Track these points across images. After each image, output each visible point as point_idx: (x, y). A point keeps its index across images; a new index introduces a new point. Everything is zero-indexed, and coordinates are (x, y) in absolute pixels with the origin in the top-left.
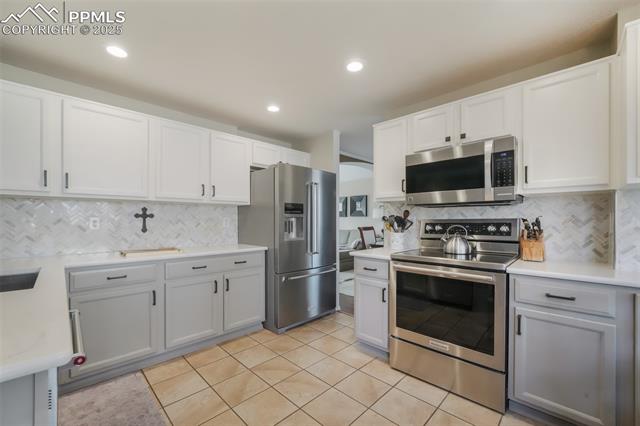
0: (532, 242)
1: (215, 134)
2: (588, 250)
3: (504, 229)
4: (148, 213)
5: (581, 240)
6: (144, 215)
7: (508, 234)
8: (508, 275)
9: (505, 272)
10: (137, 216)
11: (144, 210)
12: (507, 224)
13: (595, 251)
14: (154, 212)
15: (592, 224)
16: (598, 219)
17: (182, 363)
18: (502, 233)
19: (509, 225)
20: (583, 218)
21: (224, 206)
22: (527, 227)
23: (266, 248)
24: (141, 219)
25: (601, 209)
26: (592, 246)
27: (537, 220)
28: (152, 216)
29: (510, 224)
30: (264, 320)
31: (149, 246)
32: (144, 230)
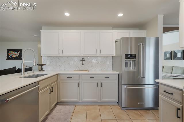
1: (101, 31)
4: (84, 59)
6: (83, 60)
10: (81, 60)
11: (83, 58)
14: (85, 59)
17: (85, 108)
21: (107, 57)
23: (118, 73)
24: (82, 61)
28: (85, 60)
30: (118, 102)
31: (84, 69)
32: (83, 64)
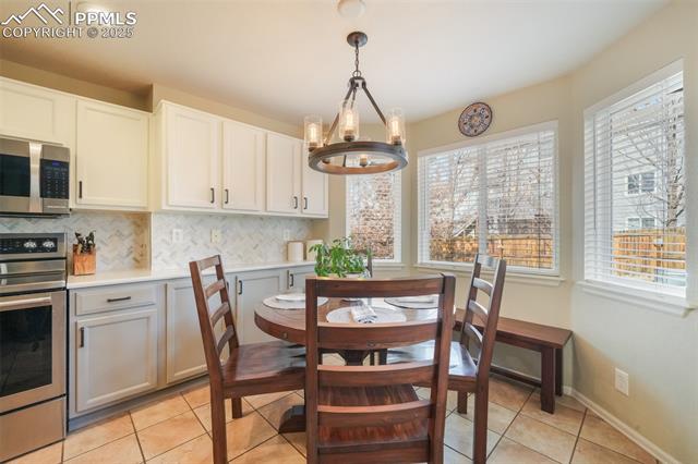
0: (86, 256)
2: (129, 260)
3: (48, 244)
5: (125, 252)
7: (54, 250)
8: (68, 291)
9: (65, 288)
12: (51, 240)
13: (135, 259)
15: (131, 238)
16: (137, 234)
18: (45, 250)
19: (55, 241)
20: (126, 233)
22: (81, 241)
25: (139, 226)
26: (132, 256)
27: (91, 235)
29: (55, 239)
